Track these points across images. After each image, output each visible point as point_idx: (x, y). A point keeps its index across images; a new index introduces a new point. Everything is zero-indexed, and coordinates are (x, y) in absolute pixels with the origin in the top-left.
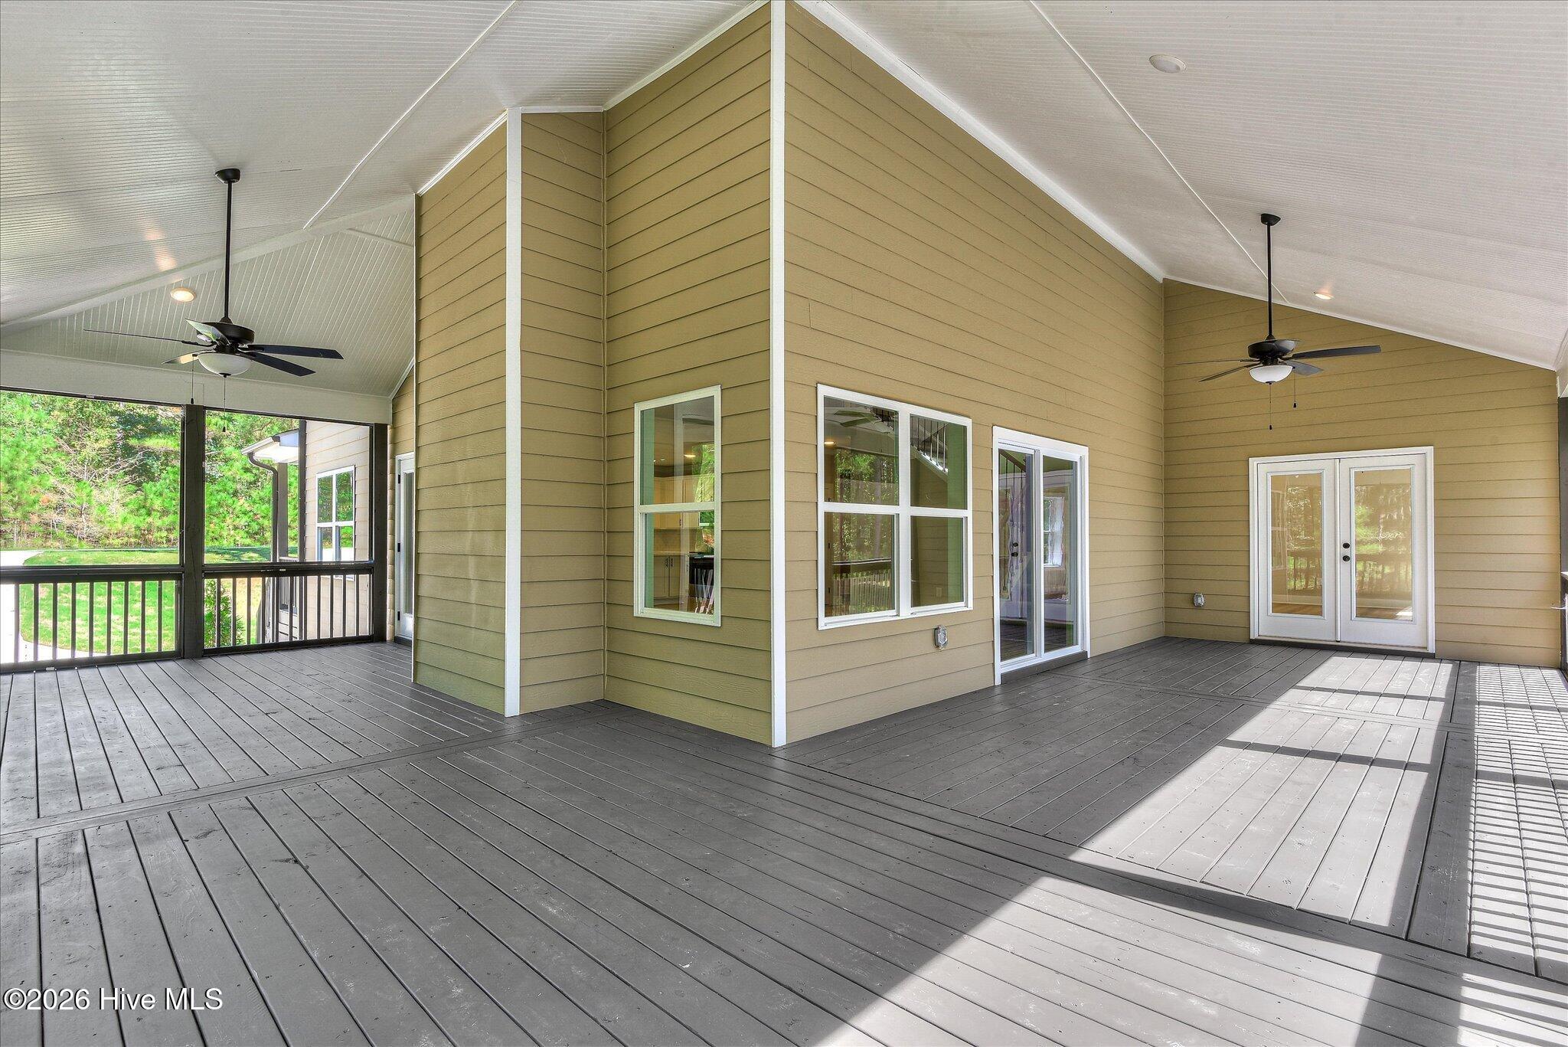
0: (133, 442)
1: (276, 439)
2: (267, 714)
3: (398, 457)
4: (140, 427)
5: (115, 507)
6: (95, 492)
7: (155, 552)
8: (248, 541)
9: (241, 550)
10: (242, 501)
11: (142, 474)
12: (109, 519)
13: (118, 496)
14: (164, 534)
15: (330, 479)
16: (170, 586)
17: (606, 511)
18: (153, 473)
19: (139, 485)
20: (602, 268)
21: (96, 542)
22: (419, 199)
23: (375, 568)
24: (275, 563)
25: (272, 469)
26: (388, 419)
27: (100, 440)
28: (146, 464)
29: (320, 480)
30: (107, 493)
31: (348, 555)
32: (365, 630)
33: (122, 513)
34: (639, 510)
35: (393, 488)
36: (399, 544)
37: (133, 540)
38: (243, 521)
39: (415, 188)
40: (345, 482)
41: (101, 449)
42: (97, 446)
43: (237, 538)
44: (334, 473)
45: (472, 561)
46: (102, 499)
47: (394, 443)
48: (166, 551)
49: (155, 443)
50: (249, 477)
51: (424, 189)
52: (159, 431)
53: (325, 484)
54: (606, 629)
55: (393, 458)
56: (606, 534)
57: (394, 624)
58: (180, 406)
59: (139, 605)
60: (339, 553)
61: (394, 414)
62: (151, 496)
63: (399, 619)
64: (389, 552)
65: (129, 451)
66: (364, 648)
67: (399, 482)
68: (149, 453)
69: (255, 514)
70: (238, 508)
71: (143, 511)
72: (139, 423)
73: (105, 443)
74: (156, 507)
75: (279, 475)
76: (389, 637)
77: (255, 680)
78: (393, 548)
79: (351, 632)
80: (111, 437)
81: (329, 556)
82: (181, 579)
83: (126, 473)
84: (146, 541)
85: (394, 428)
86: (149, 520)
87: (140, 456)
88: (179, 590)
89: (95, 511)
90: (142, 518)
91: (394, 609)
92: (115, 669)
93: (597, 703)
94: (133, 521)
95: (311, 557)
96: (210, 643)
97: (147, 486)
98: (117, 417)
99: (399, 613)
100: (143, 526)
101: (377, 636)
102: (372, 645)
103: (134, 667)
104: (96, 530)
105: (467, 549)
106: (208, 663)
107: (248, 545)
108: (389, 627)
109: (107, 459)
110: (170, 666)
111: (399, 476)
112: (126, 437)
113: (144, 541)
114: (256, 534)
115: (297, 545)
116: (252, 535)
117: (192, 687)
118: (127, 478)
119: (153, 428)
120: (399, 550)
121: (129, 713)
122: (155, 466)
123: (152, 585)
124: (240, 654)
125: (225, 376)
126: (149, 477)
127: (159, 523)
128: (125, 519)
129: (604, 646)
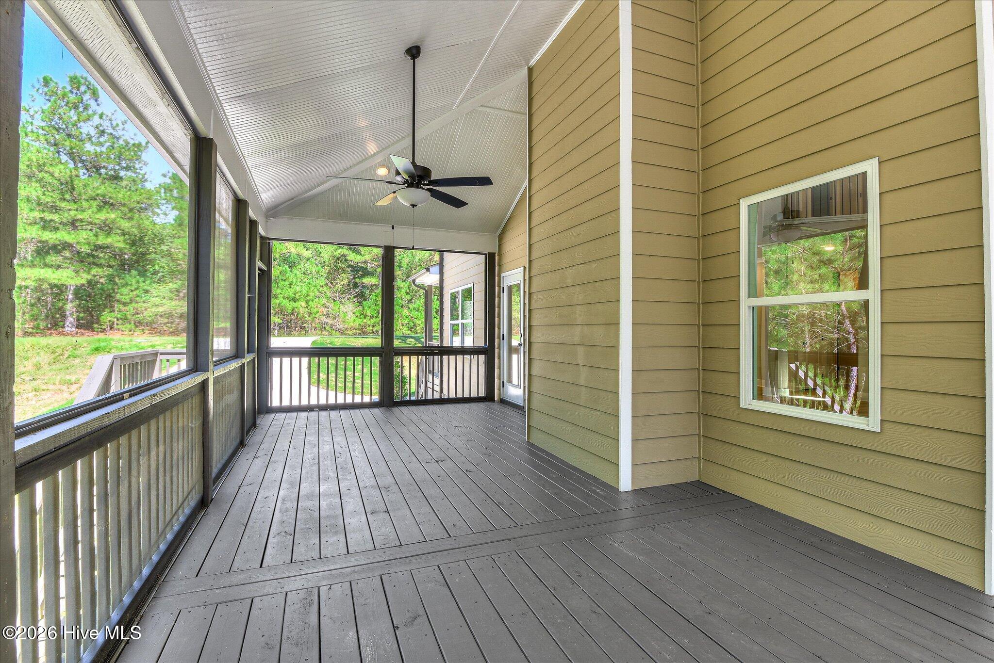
0: (357, 280)
1: (428, 270)
2: (437, 461)
3: (503, 275)
4: (360, 273)
5: (350, 314)
6: (342, 307)
7: (367, 338)
8: (408, 332)
9: (406, 337)
10: (405, 310)
11: (361, 297)
12: (347, 321)
13: (351, 308)
14: (371, 328)
15: (458, 292)
16: (376, 360)
17: (701, 305)
18: (366, 297)
19: (360, 303)
20: (696, 81)
21: (342, 332)
22: (530, 70)
23: (488, 351)
24: (426, 347)
25: (425, 289)
26: (496, 250)
27: (343, 280)
28: (363, 292)
29: (451, 294)
30: (346, 307)
31: (469, 342)
32: (482, 394)
33: (353, 317)
34: (746, 304)
35: (499, 297)
36: (503, 335)
37: (358, 332)
38: (406, 321)
39: (527, 61)
40: (468, 294)
41: (344, 284)
42: (342, 283)
43: (403, 331)
44: (460, 289)
45: (581, 350)
46: (345, 310)
47: (500, 266)
48: (372, 338)
49: (367, 280)
50: (408, 297)
51: (533, 62)
52: (368, 275)
53: (454, 297)
54: (702, 416)
55: (499, 276)
56: (701, 327)
57: (500, 390)
58: (381, 247)
59: (360, 367)
60: (463, 341)
61: (500, 246)
62: (366, 308)
63: (503, 387)
64: (496, 340)
65: (356, 285)
66: (482, 405)
67: (503, 292)
68: (364, 286)
69: (412, 317)
70: (404, 314)
71: (362, 316)
72: (360, 270)
73: (346, 281)
74: (368, 314)
75: (428, 292)
76: (496, 398)
77: (424, 427)
78: (499, 338)
79: (474, 394)
80: (348, 279)
81: (457, 342)
82: (382, 357)
83: (355, 297)
84: (363, 332)
85: (500, 255)
86: (365, 321)
87: (360, 288)
88: (381, 363)
89: (341, 316)
90: (361, 320)
91: (500, 379)
92: (348, 411)
93: (693, 484)
94: (359, 321)
95: (447, 343)
96: (397, 398)
97: (364, 303)
98: (350, 268)
99: (503, 382)
100: (362, 324)
101: (489, 398)
102: (487, 403)
103: (357, 411)
104: (342, 326)
105: (576, 340)
106: (396, 410)
107: (408, 335)
108: (496, 391)
109: (346, 290)
110: (376, 411)
111: (503, 288)
112: (354, 278)
113: (362, 332)
114: (412, 328)
115: (438, 334)
116: (410, 329)
117: (390, 432)
118: (355, 299)
119: (366, 273)
120: (503, 339)
121: (354, 451)
122: (367, 293)
123: (367, 359)
124: (413, 405)
125: (413, 207)
126: (364, 299)
127: (369, 322)
128: (354, 320)
129: (699, 430)
